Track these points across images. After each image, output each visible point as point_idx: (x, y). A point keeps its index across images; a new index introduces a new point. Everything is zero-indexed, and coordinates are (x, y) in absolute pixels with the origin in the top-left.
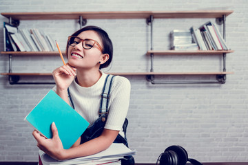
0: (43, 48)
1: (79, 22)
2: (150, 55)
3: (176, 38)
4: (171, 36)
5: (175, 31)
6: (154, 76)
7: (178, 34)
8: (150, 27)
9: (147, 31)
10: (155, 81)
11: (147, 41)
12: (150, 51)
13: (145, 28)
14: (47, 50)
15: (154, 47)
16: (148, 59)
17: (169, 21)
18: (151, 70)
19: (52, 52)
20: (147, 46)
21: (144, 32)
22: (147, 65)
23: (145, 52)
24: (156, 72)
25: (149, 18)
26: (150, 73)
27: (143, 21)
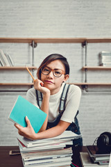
0: (5, 64)
1: (32, 45)
2: (85, 70)
3: (104, 57)
4: (100, 56)
5: (103, 52)
6: (87, 85)
7: (105, 54)
8: (84, 49)
9: (82, 52)
10: (89, 89)
11: (82, 59)
12: (85, 67)
13: (80, 50)
14: (8, 65)
15: (88, 64)
16: (82, 73)
17: (98, 44)
18: (86, 81)
19: (12, 67)
20: (82, 63)
21: (80, 53)
22: (82, 77)
23: (81, 68)
24: (89, 82)
25: (84, 43)
26: (84, 83)
27: (80, 45)
